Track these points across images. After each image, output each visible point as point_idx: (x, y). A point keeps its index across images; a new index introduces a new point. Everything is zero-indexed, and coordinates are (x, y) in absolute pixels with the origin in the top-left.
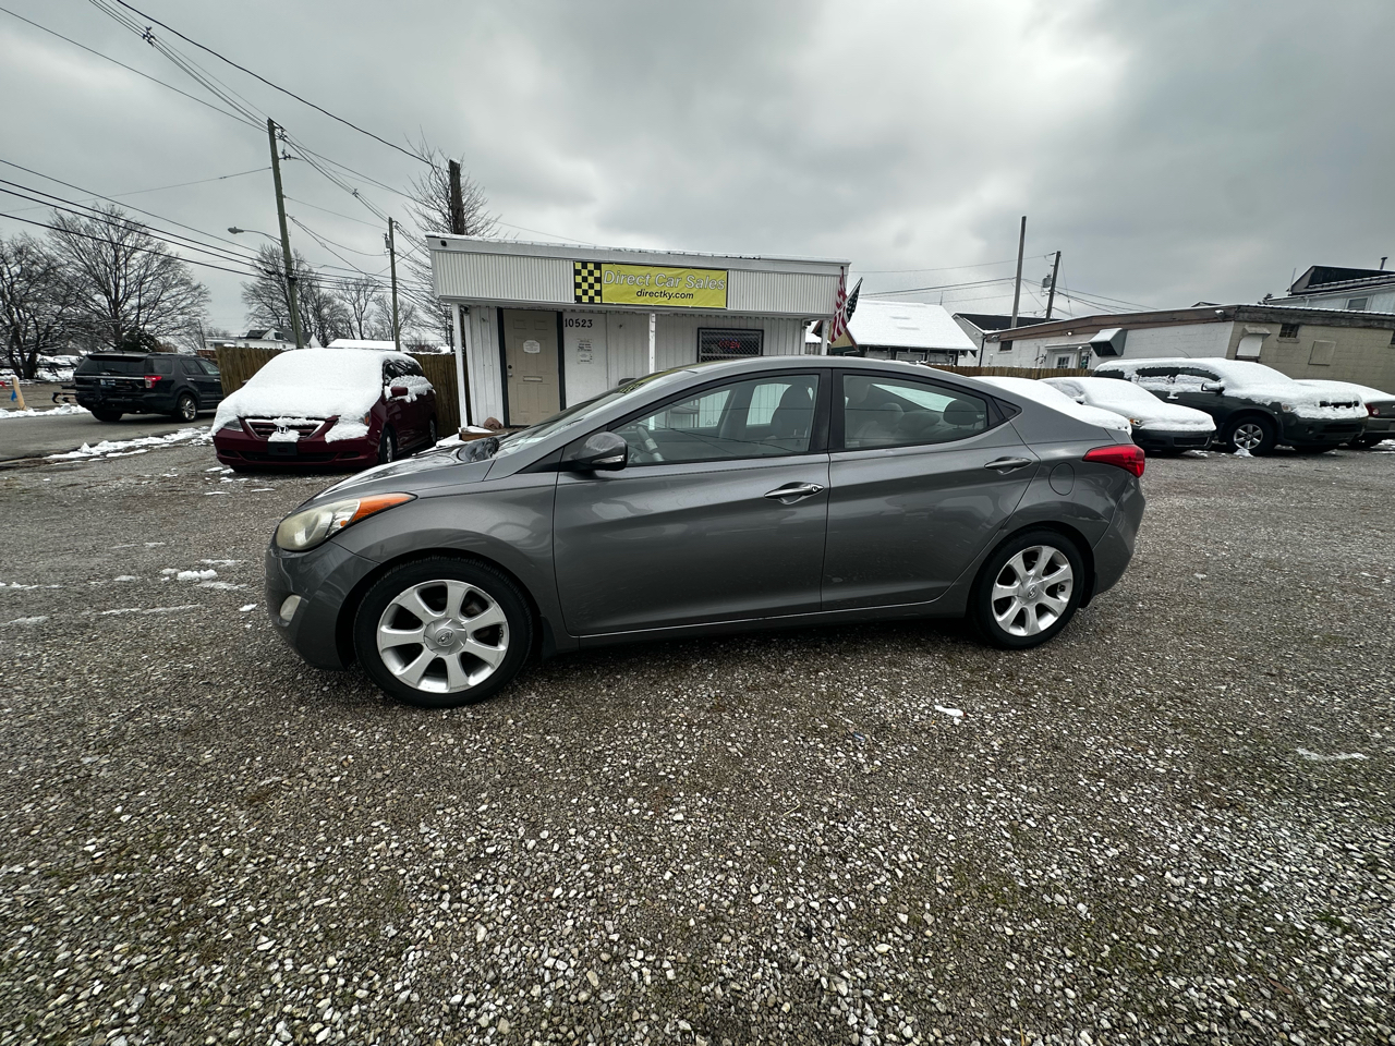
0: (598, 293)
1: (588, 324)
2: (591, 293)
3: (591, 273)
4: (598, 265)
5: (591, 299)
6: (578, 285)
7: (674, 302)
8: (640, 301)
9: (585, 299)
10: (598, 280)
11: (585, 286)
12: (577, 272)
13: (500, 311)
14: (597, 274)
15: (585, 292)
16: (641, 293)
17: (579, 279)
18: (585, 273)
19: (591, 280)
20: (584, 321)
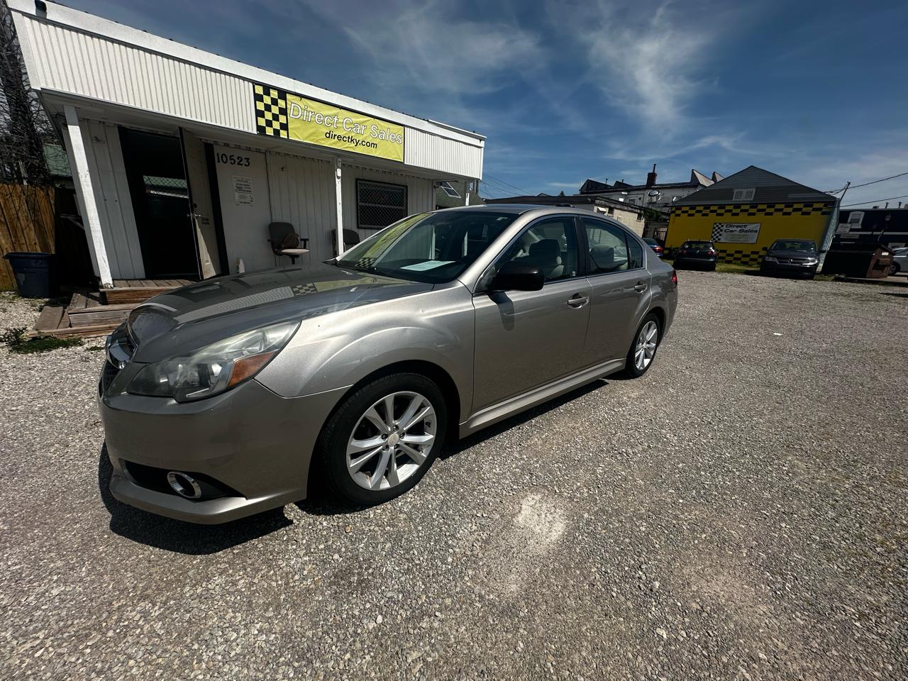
0: (285, 127)
1: (244, 162)
2: (276, 125)
3: (275, 102)
4: (283, 94)
5: (276, 132)
6: (259, 114)
7: (360, 150)
8: (328, 143)
9: (269, 131)
10: (284, 112)
11: (268, 116)
12: (258, 98)
13: (123, 132)
14: (281, 103)
15: (269, 123)
16: (329, 135)
17: (261, 106)
18: (267, 100)
19: (275, 110)
20: (240, 159)
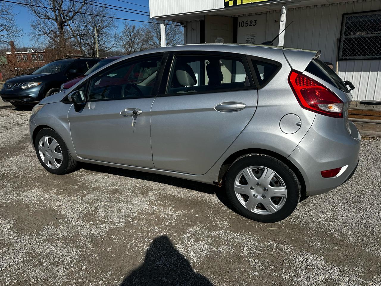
5: (235, 2)
9: (231, 3)
20: (251, 22)
